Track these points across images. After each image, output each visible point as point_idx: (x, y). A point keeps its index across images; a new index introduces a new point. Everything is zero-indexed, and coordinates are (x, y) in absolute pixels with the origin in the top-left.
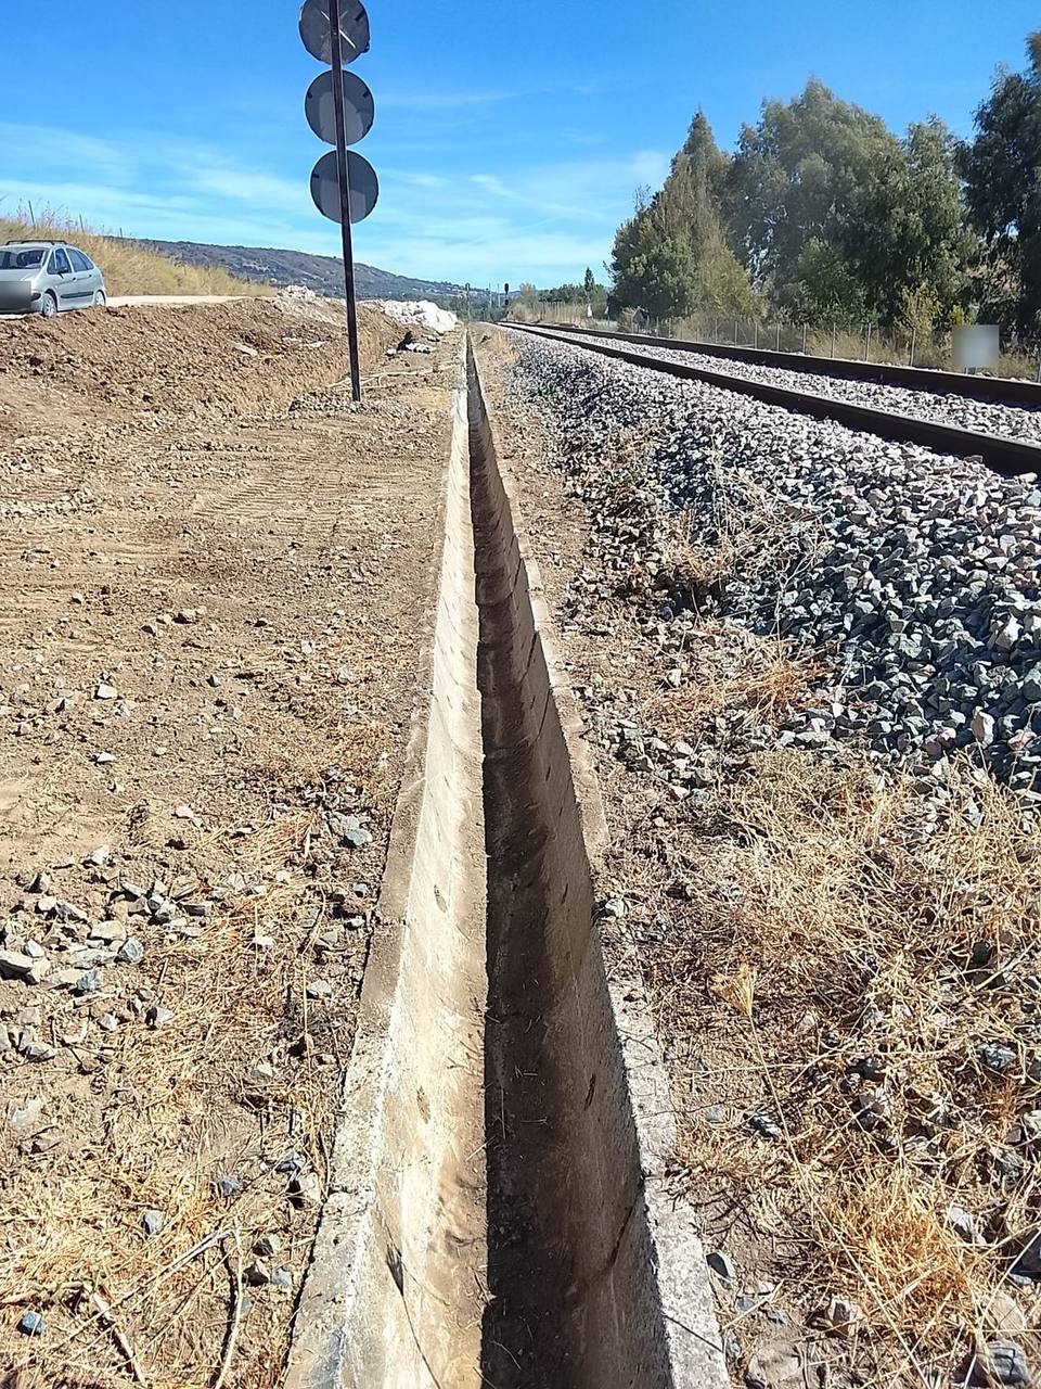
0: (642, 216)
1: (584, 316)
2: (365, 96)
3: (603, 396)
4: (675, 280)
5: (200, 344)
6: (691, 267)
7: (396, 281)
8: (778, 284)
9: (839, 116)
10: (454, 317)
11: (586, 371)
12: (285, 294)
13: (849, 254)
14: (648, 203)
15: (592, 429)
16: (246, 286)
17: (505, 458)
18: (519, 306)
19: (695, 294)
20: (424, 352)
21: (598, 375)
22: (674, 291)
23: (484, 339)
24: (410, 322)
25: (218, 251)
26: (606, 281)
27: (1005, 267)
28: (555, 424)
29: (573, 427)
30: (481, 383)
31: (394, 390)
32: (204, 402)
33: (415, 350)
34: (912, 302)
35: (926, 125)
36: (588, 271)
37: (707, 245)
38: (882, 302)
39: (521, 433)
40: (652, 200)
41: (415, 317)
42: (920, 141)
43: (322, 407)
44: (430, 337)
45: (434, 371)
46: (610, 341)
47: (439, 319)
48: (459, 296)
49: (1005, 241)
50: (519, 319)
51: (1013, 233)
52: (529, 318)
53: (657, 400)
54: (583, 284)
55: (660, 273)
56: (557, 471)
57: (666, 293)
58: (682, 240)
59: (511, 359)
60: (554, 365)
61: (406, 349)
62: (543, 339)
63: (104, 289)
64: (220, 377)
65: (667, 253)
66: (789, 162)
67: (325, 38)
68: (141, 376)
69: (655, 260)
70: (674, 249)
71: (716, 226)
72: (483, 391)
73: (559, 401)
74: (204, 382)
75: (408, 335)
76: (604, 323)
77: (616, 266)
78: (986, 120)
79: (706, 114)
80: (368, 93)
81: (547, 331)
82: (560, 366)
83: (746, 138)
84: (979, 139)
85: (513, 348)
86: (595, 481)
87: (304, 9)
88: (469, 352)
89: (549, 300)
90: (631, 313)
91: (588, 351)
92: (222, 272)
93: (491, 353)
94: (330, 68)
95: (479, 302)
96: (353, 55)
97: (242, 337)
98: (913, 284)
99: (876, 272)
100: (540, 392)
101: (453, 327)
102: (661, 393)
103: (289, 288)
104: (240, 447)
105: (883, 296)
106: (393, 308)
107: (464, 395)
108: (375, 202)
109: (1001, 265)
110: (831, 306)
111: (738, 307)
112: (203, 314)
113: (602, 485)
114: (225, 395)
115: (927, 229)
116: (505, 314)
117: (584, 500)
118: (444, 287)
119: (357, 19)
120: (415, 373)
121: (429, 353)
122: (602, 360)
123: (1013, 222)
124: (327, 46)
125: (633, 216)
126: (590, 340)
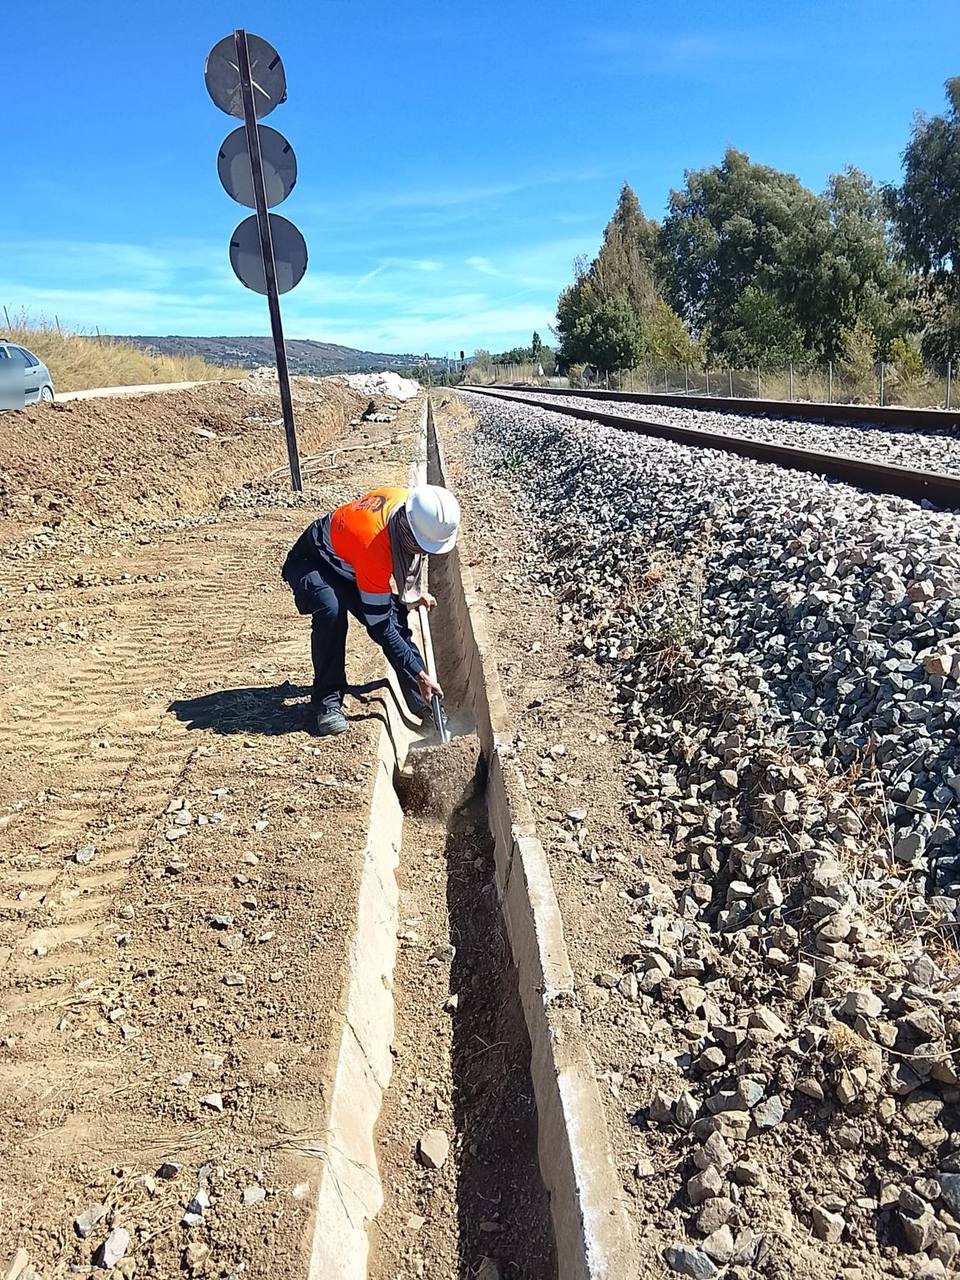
0: (581, 281)
1: (536, 375)
2: (286, 151)
3: (586, 471)
4: (620, 336)
5: (155, 432)
6: (633, 323)
7: (364, 356)
8: (715, 333)
9: (759, 176)
10: (416, 384)
11: (555, 437)
12: (257, 375)
13: (786, 298)
14: (586, 270)
15: (582, 521)
16: (221, 370)
17: (471, 565)
18: (474, 371)
19: (638, 347)
20: (385, 421)
21: (573, 443)
22: (619, 346)
23: (444, 404)
24: (373, 393)
25: (204, 343)
26: (553, 342)
27: (942, 299)
28: (528, 506)
29: (551, 512)
30: (441, 453)
31: (345, 471)
32: (137, 498)
33: (376, 421)
34: (852, 339)
35: (844, 175)
36: (535, 334)
37: (644, 302)
38: (820, 341)
39: (489, 522)
40: (590, 267)
41: (377, 388)
42: (842, 191)
43: (254, 503)
44: (392, 406)
45: (392, 443)
46: (570, 398)
47: (401, 388)
48: (420, 365)
49: (941, 274)
50: (475, 381)
51: (949, 266)
52: (484, 380)
53: (670, 481)
54: (531, 346)
55: (605, 330)
56: (543, 588)
57: (612, 348)
58: (622, 299)
59: (470, 424)
60: (517, 431)
61: (367, 420)
62: (502, 401)
63: (50, 384)
64: (161, 468)
65: (610, 312)
66: (717, 220)
67: (235, 93)
68: (82, 472)
69: (599, 319)
70: (616, 308)
71: (651, 285)
72: (443, 463)
73: (529, 475)
74: (139, 477)
75: (371, 405)
76: (556, 380)
77: (561, 328)
78: (913, 160)
79: (631, 187)
80: (288, 148)
81: (503, 393)
82: (525, 432)
83: (675, 202)
84: (909, 178)
85: (472, 412)
86: (612, 625)
87: (210, 60)
88: (430, 418)
89: (502, 362)
90: (580, 369)
91: (554, 413)
92: (198, 360)
93: (450, 418)
94: (243, 123)
95: (438, 369)
96: (269, 107)
97: (201, 421)
98: (849, 322)
99: (811, 314)
100: (505, 463)
101: (414, 393)
102: (672, 471)
103: (260, 370)
104: (123, 578)
105: (820, 336)
106: (358, 381)
107: (423, 467)
108: (305, 268)
109: (939, 296)
110: (769, 350)
111: (678, 356)
112: (162, 402)
113: (624, 632)
114: (164, 488)
115: (854, 269)
116: (462, 378)
117: (600, 661)
118: (407, 358)
119: (271, 67)
120: (372, 446)
121: (389, 421)
122: (573, 424)
123: (948, 255)
124: (238, 100)
125: (573, 283)
126: (549, 399)
